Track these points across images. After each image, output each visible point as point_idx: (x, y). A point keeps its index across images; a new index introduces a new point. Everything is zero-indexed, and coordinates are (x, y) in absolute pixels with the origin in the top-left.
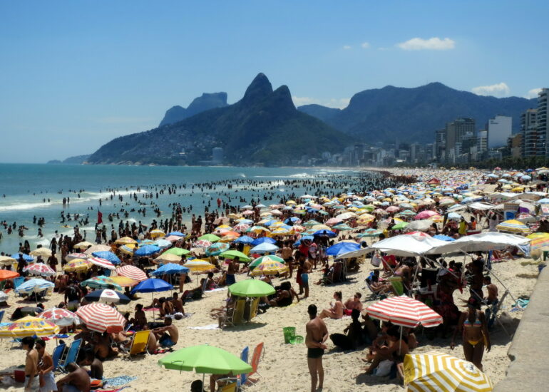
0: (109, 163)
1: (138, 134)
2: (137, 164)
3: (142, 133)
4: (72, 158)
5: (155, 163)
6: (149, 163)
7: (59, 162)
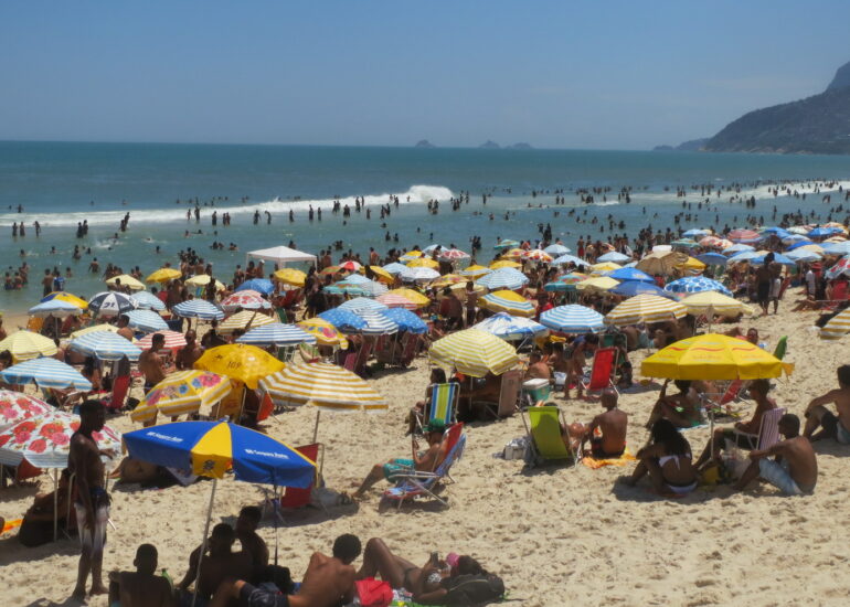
0: (737, 150)
1: (785, 105)
2: (779, 153)
3: (792, 103)
4: (690, 142)
5: (807, 150)
6: (799, 150)
7: (670, 148)
